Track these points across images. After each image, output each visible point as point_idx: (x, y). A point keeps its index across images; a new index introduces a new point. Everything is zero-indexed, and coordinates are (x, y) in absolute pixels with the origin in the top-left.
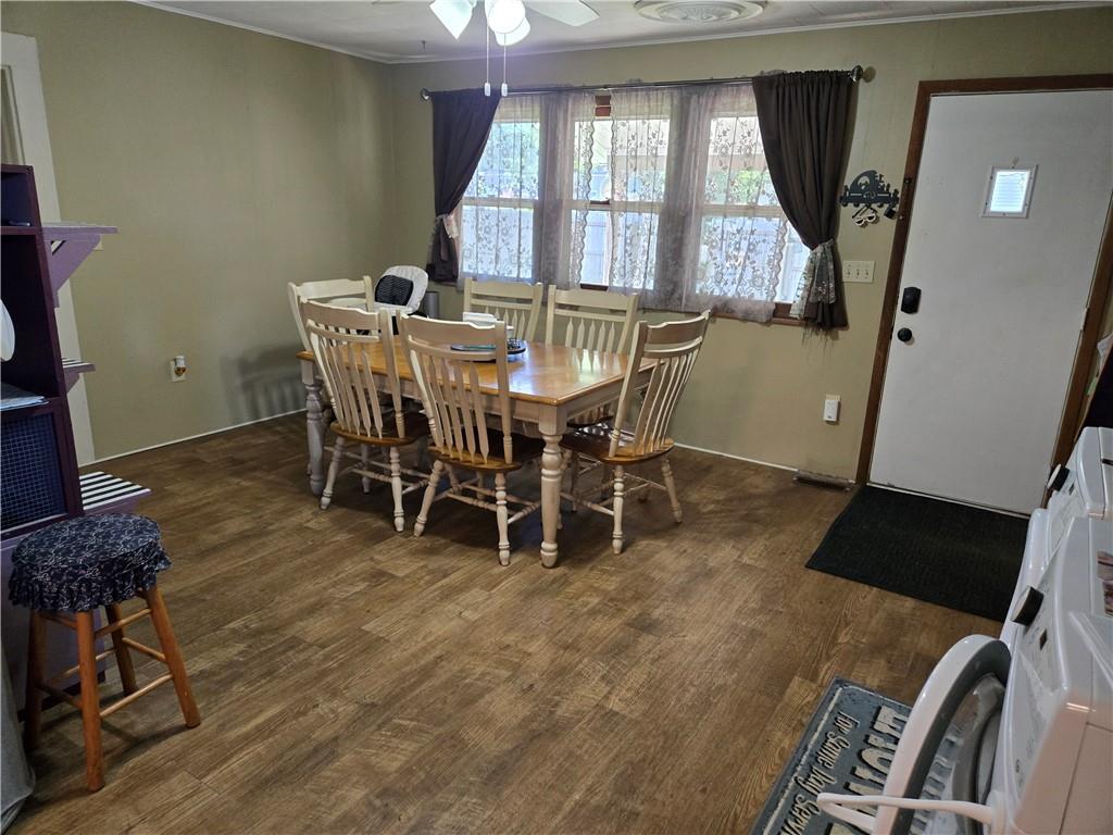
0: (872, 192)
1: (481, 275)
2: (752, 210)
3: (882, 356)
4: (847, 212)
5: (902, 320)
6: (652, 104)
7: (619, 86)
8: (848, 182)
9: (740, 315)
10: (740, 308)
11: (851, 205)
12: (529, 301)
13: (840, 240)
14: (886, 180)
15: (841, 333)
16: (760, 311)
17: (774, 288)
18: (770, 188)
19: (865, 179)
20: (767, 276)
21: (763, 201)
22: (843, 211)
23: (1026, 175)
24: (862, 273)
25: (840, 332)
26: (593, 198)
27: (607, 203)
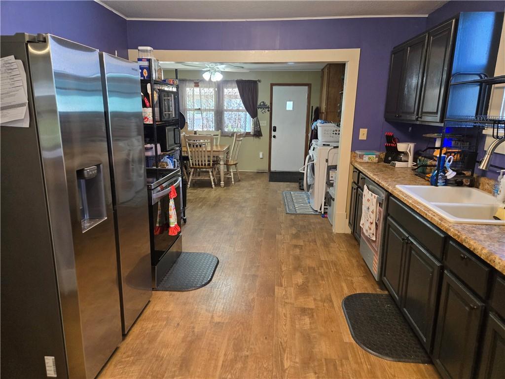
0: (264, 106)
2: (238, 110)
3: (270, 142)
4: (259, 110)
5: (273, 133)
6: (210, 84)
7: (200, 80)
8: (259, 104)
13: (258, 116)
14: (266, 104)
15: (261, 137)
16: (243, 134)
17: (245, 129)
18: (242, 105)
19: (262, 103)
20: (243, 126)
21: (241, 108)
22: (258, 110)
23: (292, 102)
24: (264, 124)
26: (195, 108)
27: (199, 109)
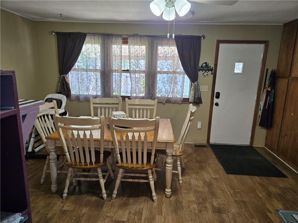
0: (206, 68)
1: (81, 95)
2: (175, 73)
3: (211, 110)
4: (200, 73)
5: (216, 100)
6: (142, 41)
7: (130, 35)
8: (200, 65)
9: (173, 102)
10: (173, 100)
11: (201, 71)
12: (118, 104)
13: (199, 80)
14: (210, 65)
16: (179, 101)
17: (182, 94)
19: (204, 65)
20: (180, 91)
21: (178, 70)
23: (242, 64)
24: (205, 89)
25: (200, 105)
26: (123, 69)
27: (128, 70)
